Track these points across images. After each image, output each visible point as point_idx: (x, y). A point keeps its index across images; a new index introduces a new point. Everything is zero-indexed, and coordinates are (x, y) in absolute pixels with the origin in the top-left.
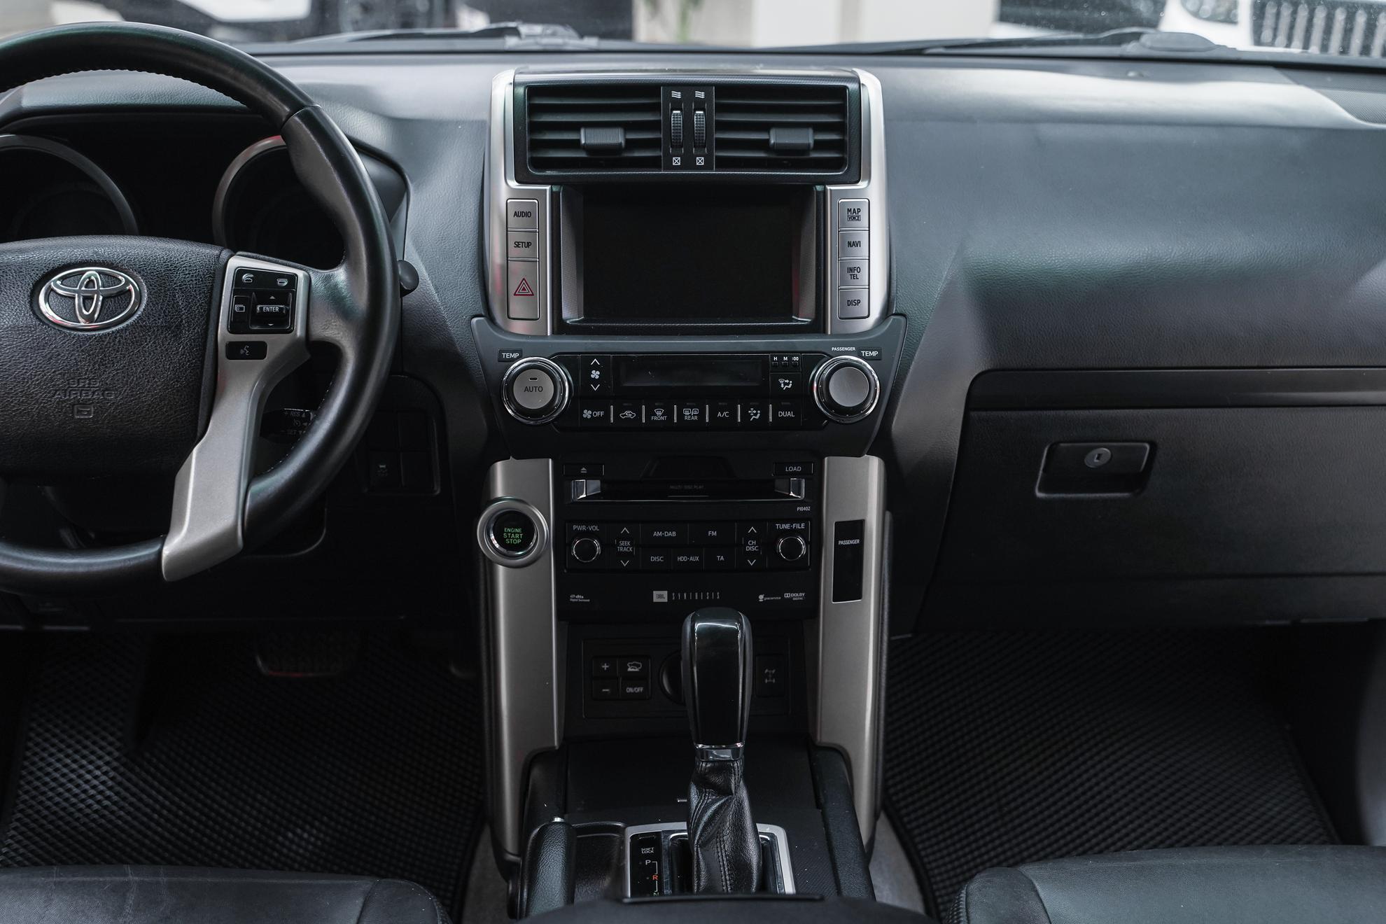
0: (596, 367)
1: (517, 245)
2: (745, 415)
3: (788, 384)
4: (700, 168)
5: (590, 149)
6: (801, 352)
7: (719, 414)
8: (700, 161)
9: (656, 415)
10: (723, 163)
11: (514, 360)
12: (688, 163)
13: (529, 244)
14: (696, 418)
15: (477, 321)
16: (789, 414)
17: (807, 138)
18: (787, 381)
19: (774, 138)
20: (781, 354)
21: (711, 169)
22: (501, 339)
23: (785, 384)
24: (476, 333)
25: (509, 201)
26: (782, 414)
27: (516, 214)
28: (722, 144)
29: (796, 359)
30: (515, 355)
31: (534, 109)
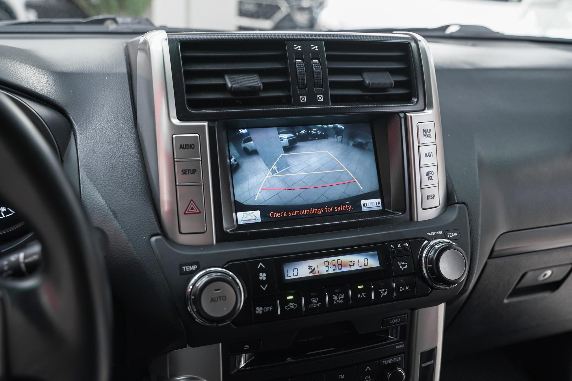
0: (262, 270)
1: (184, 172)
2: (377, 293)
3: (404, 265)
4: (320, 103)
5: (236, 91)
6: (408, 239)
7: (359, 296)
8: (320, 98)
9: (313, 303)
10: (336, 99)
11: (194, 273)
12: (312, 100)
13: (194, 171)
14: (342, 301)
15: (156, 240)
16: (407, 288)
17: (388, 79)
18: (403, 263)
19: (369, 79)
20: (395, 242)
21: (328, 104)
22: (180, 254)
23: (403, 266)
24: (157, 251)
25: (174, 136)
26: (402, 289)
27: (181, 147)
28: (335, 85)
29: (406, 245)
30: (194, 267)
31: (187, 60)
